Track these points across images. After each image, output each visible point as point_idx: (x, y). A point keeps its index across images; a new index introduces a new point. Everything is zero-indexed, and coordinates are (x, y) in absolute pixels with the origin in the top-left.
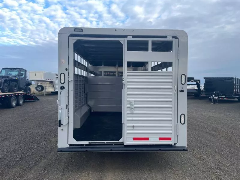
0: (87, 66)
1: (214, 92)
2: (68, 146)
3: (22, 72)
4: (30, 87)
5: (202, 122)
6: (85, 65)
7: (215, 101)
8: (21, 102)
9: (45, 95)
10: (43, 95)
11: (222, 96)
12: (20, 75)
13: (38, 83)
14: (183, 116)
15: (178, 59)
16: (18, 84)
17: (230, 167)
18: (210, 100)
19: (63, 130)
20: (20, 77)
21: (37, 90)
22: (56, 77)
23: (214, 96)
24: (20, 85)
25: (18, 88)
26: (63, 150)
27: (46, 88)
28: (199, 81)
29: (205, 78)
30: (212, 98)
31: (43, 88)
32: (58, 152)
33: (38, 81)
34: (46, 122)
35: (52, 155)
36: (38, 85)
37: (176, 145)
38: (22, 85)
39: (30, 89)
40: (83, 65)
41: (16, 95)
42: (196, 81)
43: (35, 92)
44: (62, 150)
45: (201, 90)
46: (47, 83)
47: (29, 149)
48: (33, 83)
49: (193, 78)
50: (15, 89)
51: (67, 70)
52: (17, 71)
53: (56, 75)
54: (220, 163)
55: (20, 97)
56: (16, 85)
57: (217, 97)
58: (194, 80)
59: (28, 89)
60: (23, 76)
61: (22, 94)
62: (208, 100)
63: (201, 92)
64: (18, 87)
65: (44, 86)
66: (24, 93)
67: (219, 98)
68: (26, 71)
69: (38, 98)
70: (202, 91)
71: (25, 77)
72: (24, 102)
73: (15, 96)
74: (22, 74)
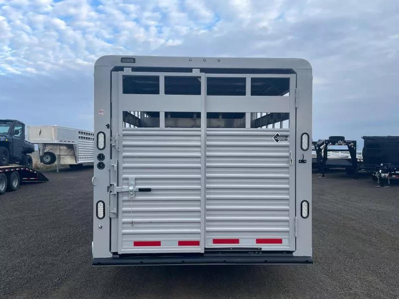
0: (139, 117)
1: (382, 165)
2: (110, 255)
3: (16, 128)
4: (32, 155)
5: (353, 220)
6: (136, 115)
7: (383, 182)
8: (15, 184)
9: (58, 171)
10: (55, 171)
11: (397, 172)
12: (12, 132)
13: (45, 149)
14: (305, 204)
15: (296, 109)
16: (9, 150)
17: (390, 294)
18: (375, 179)
19: (101, 227)
20: (13, 137)
21: (42, 161)
22: (79, 137)
23: (380, 171)
24: (13, 153)
25: (10, 157)
26: (102, 262)
27: (59, 158)
28: (355, 142)
29: (364, 138)
30: (377, 175)
31: (53, 158)
32: (94, 264)
33: (45, 145)
34: (64, 220)
35: (80, 273)
36: (46, 151)
37: (294, 254)
38: (17, 153)
39: (30, 160)
40: (134, 116)
41: (7, 170)
42: (347, 143)
43: (39, 166)
44: (100, 262)
45: (358, 160)
46: (61, 148)
47: (40, 264)
48: (36, 148)
49: (342, 138)
50: (4, 160)
51: (108, 126)
52: (6, 126)
53: (79, 132)
54: (373, 287)
55: (13, 175)
56: (5, 153)
57: (387, 175)
58: (345, 142)
59: (27, 160)
60: (19, 135)
61: (17, 169)
62: (371, 180)
63: (358, 164)
64: (10, 155)
65: (57, 153)
66: (21, 167)
67: (391, 175)
68: (23, 125)
69: (47, 176)
70: (360, 162)
71: (23, 136)
72: (21, 183)
73: (5, 172)
74: (17, 132)
